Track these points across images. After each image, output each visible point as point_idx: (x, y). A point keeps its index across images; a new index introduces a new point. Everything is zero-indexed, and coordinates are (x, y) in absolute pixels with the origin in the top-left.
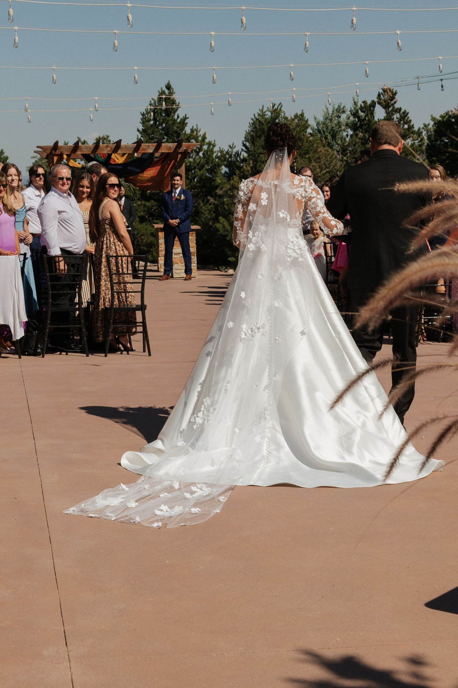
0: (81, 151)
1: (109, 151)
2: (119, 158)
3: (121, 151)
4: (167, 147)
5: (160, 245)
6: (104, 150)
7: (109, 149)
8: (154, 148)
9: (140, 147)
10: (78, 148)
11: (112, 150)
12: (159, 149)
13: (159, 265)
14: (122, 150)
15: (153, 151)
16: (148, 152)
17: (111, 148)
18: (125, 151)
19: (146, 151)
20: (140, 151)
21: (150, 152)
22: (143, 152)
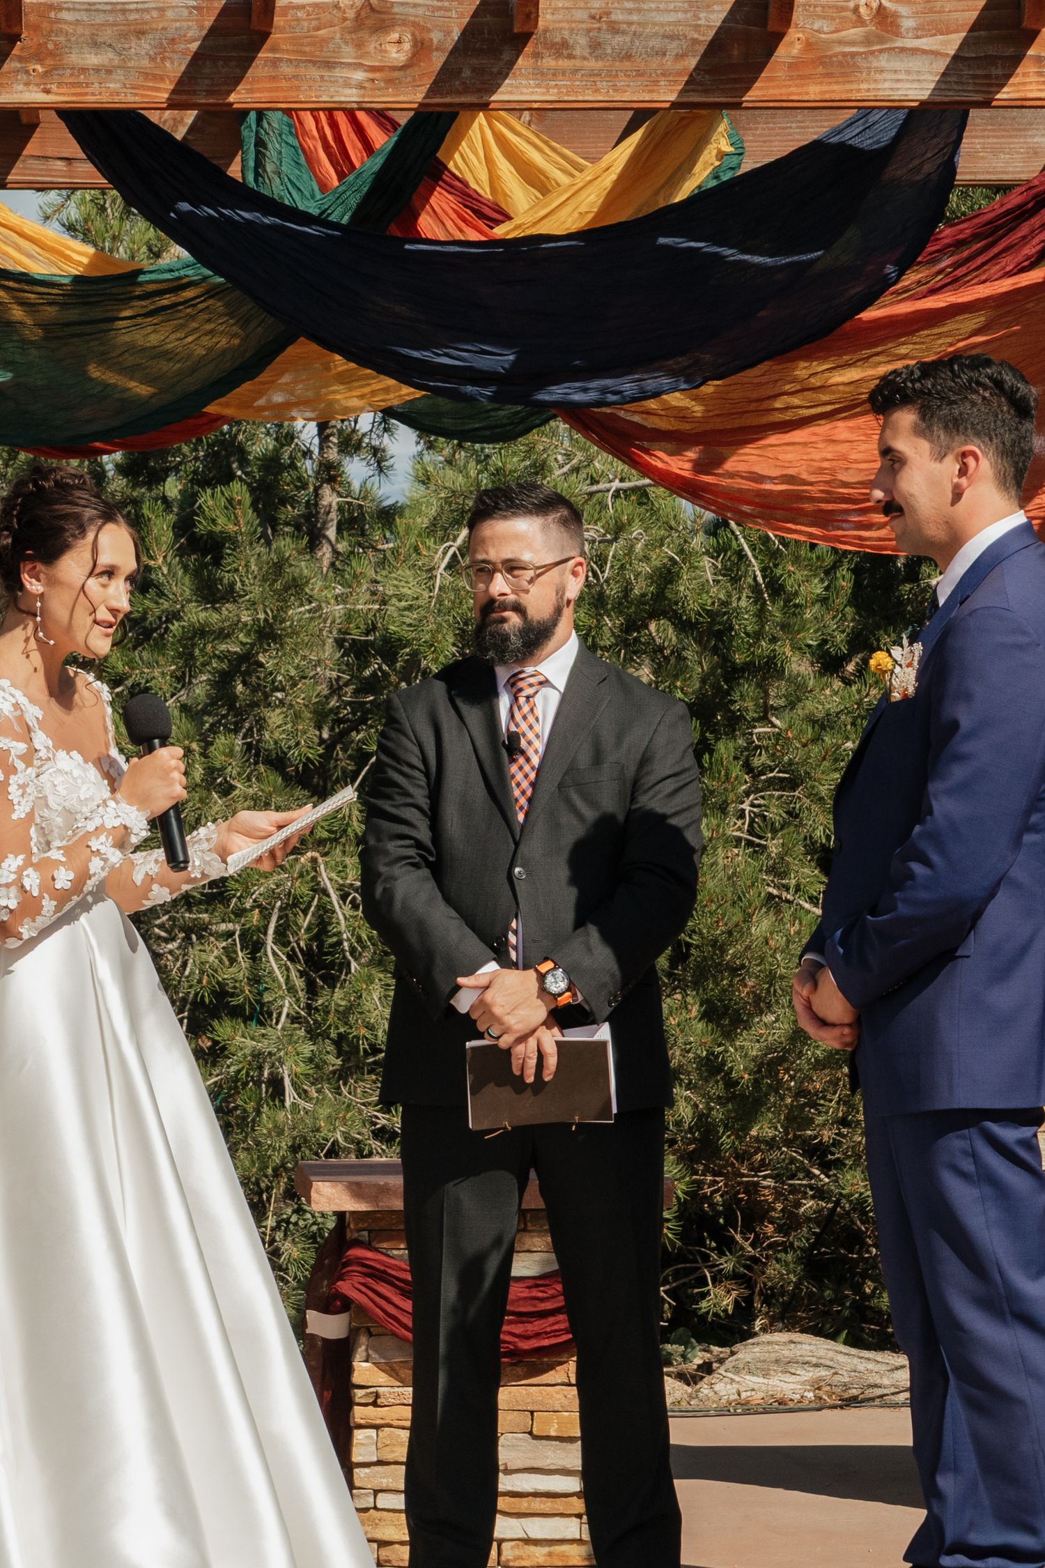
0: (50, 57)
1: (392, 75)
3: (540, 74)
6: (329, 65)
7: (398, 55)
8: (950, 45)
9: (779, 37)
10: (15, 38)
11: (438, 60)
12: (1016, 60)
14: (549, 62)
15: (943, 87)
16: (881, 94)
17: (413, 35)
18: (596, 79)
19: (854, 86)
20: (773, 88)
21: (896, 95)
22: (814, 91)
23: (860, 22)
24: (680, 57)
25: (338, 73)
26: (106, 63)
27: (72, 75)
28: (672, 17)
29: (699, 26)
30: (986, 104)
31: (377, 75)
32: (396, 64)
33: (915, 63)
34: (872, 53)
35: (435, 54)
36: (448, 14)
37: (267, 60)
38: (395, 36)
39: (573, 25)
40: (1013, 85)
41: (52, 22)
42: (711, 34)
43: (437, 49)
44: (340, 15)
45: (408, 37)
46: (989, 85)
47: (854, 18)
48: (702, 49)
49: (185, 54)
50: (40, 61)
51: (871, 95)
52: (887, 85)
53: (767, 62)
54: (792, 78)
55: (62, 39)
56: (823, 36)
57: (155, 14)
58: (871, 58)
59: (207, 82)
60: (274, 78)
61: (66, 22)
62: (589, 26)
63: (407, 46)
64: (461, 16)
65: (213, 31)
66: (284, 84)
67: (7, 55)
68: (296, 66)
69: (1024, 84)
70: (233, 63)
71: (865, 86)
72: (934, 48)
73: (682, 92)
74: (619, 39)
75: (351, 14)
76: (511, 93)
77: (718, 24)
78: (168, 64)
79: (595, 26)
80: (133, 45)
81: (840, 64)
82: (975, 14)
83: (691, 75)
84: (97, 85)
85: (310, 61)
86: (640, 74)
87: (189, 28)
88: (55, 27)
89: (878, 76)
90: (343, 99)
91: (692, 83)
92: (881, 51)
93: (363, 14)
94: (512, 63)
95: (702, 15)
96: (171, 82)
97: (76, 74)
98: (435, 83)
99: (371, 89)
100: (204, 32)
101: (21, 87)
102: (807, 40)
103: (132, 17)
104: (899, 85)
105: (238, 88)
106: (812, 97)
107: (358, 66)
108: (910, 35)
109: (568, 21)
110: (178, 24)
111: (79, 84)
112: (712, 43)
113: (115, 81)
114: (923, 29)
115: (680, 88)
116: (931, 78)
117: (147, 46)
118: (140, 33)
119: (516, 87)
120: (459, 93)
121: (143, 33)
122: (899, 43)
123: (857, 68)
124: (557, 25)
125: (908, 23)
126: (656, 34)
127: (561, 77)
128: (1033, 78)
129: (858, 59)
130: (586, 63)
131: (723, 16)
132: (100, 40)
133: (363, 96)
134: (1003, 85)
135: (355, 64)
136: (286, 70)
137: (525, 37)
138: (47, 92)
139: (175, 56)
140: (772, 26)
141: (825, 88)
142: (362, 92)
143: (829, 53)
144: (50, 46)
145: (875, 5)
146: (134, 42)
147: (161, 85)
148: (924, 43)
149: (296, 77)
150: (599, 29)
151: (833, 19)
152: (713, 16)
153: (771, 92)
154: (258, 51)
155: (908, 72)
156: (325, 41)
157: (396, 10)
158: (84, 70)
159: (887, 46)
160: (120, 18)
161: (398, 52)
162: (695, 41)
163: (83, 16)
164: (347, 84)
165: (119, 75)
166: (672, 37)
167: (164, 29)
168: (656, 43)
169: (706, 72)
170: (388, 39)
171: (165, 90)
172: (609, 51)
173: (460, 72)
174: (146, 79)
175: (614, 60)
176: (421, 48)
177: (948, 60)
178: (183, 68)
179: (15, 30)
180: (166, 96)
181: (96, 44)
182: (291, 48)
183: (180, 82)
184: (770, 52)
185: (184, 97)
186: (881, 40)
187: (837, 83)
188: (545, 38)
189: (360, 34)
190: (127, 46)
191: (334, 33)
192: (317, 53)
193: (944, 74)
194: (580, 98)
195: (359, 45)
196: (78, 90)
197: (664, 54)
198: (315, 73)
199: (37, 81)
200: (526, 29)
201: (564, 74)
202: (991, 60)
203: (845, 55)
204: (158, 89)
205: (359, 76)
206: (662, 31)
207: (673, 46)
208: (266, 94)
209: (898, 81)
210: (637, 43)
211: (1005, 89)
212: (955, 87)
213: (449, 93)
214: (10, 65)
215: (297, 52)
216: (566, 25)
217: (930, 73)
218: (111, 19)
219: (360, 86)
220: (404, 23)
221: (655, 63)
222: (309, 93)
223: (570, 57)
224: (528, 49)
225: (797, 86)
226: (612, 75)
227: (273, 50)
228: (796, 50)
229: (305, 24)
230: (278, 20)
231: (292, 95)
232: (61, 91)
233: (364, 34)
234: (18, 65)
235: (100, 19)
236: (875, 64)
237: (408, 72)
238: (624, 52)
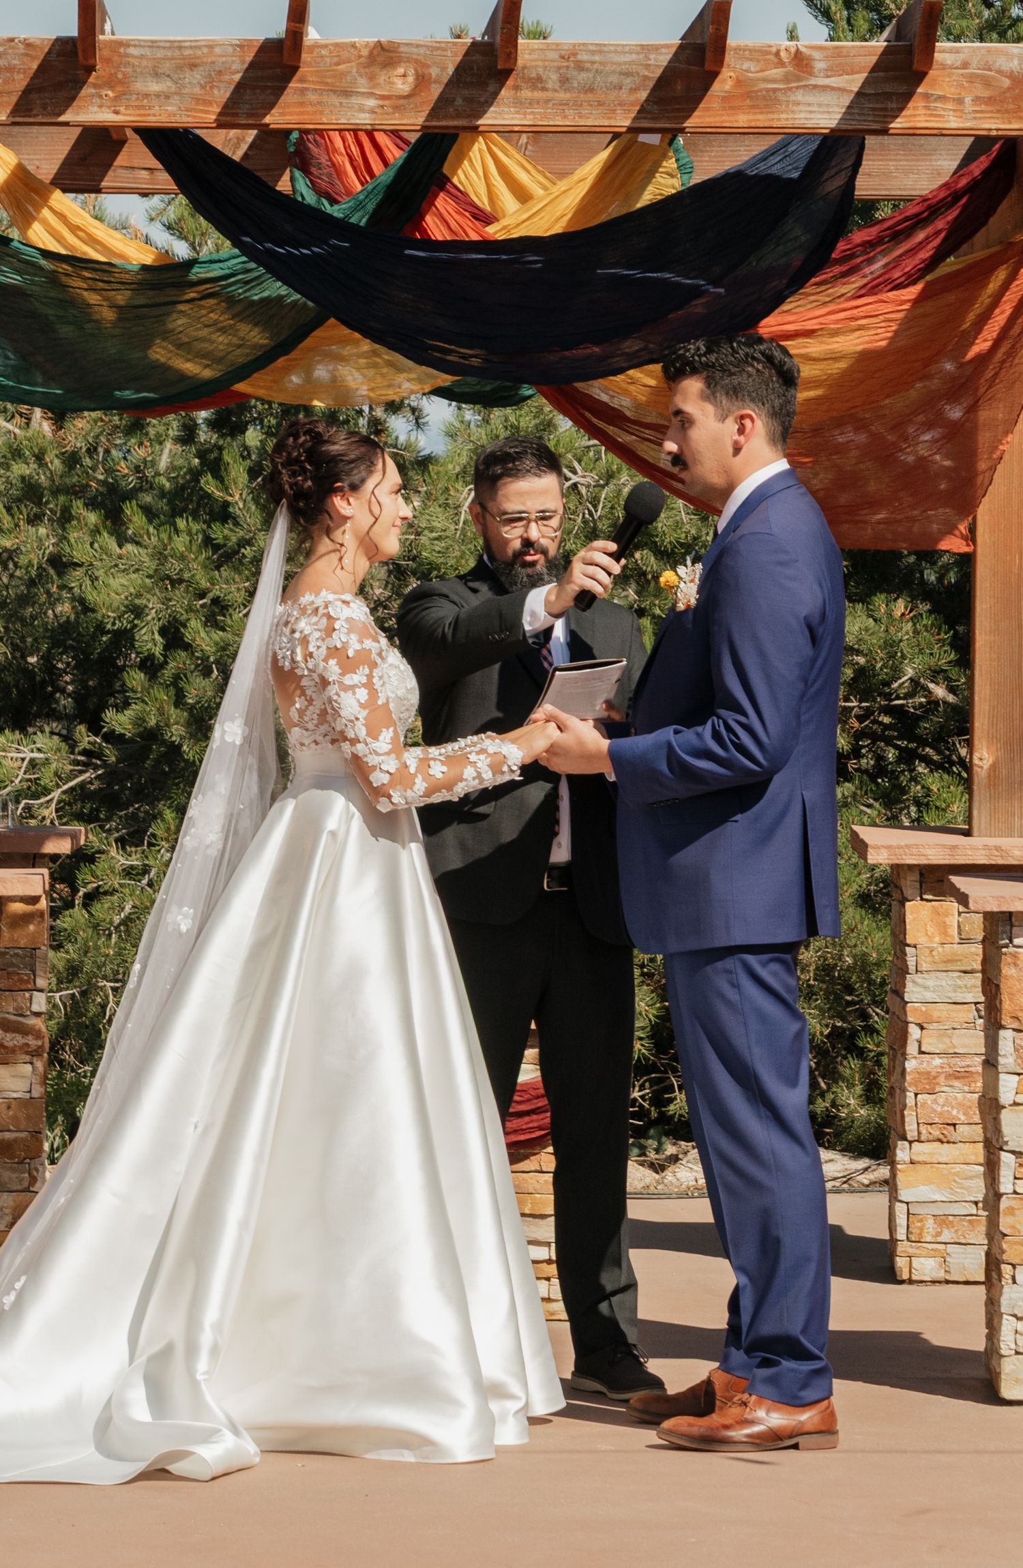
0: (120, 85)
1: (400, 102)
2: (538, 191)
3: (518, 103)
4: (987, 82)
5: (914, 1032)
6: (347, 93)
7: (402, 84)
8: (855, 82)
9: (715, 75)
10: (91, 69)
11: (436, 91)
12: (908, 96)
13: (901, 1220)
14: (526, 93)
15: (848, 117)
16: (798, 123)
17: (416, 70)
18: (565, 107)
19: (776, 116)
20: (709, 116)
21: (810, 124)
22: (742, 120)
23: (781, 64)
24: (633, 90)
25: (355, 100)
26: (165, 90)
27: (137, 99)
28: (627, 58)
29: (649, 65)
30: (884, 132)
31: (386, 102)
32: (402, 93)
33: (826, 98)
34: (790, 89)
35: (433, 85)
36: (445, 53)
37: (296, 89)
38: (401, 71)
39: (547, 63)
40: (906, 116)
41: (121, 56)
42: (658, 73)
43: (435, 82)
44: (356, 53)
45: (411, 72)
46: (885, 116)
47: (776, 60)
48: (651, 84)
49: (229, 83)
50: (112, 88)
51: (789, 123)
52: (802, 115)
53: (704, 96)
54: (724, 109)
55: (129, 70)
56: (750, 75)
57: (205, 50)
58: (789, 93)
59: (247, 106)
60: (302, 104)
61: (136, 57)
62: (560, 64)
63: (411, 79)
64: (455, 55)
65: (252, 65)
66: (310, 109)
67: (84, 83)
68: (321, 95)
69: (915, 116)
70: (269, 92)
71: (784, 116)
72: (841, 85)
73: (635, 119)
74: (584, 75)
75: (365, 52)
76: (495, 118)
77: (665, 64)
78: (216, 91)
79: (565, 64)
80: (187, 76)
81: (764, 98)
82: (874, 59)
83: (642, 106)
84: (157, 108)
85: (331, 90)
86: (600, 104)
87: (233, 62)
88: (124, 60)
89: (795, 108)
90: (358, 122)
91: (643, 112)
92: (797, 88)
93: (375, 52)
94: (496, 94)
95: (652, 56)
96: (218, 106)
97: (141, 98)
98: (433, 109)
99: (382, 114)
100: (246, 66)
101: (95, 109)
102: (737, 78)
103: (187, 52)
104: (812, 116)
105: (273, 111)
106: (741, 125)
107: (371, 95)
108: (822, 74)
109: (542, 60)
110: (224, 59)
111: (143, 107)
112: (660, 80)
113: (172, 105)
114: (832, 70)
115: (633, 115)
116: (837, 110)
117: (198, 77)
118: (193, 66)
119: (500, 113)
120: (453, 118)
121: (195, 66)
122: (813, 81)
123: (778, 102)
124: (533, 63)
125: (820, 65)
126: (614, 72)
127: (536, 106)
128: (924, 112)
129: (779, 94)
130: (556, 94)
131: (669, 57)
132: (160, 71)
133: (375, 119)
134: (897, 117)
135: (368, 93)
136: (312, 97)
137: (507, 73)
138: (117, 113)
139: (221, 85)
140: (708, 66)
141: (751, 117)
142: (373, 116)
143: (756, 89)
144: (120, 76)
145: (793, 50)
146: (188, 73)
147: (210, 109)
148: (833, 81)
149: (320, 103)
150: (568, 67)
151: (758, 61)
152: (661, 58)
153: (707, 119)
154: (289, 81)
155: (820, 105)
156: (343, 74)
157: (402, 49)
158: (147, 96)
159: (803, 83)
160: (177, 53)
161: (403, 84)
162: (646, 78)
163: (147, 52)
164: (361, 109)
165: (175, 100)
166: (627, 74)
167: (213, 63)
168: (614, 79)
169: (654, 103)
170: (395, 73)
171: (213, 113)
172: (576, 85)
173: (453, 100)
174: (197, 104)
175: (580, 92)
176: (422, 81)
177: (853, 95)
178: (228, 95)
179: (91, 62)
180: (214, 117)
181: (157, 74)
182: (316, 79)
183: (225, 107)
184: (707, 87)
185: (228, 119)
186: (798, 79)
187: (761, 113)
188: (523, 74)
189: (372, 69)
190: (182, 76)
191: (352, 67)
192: (338, 84)
193: (849, 107)
194: (552, 123)
195: (372, 78)
196: (142, 112)
197: (621, 88)
198: (335, 100)
199: (109, 104)
200: (508, 66)
201: (538, 103)
202: (887, 96)
203: (768, 90)
204: (207, 112)
205: (371, 103)
206: (619, 69)
207: (628, 81)
208: (295, 117)
209: (811, 112)
210: (599, 79)
211: (899, 120)
212: (858, 117)
213: (445, 117)
214: (86, 91)
215: (321, 82)
216: (540, 63)
217: (838, 106)
218: (169, 54)
219: (372, 112)
220: (409, 60)
221: (613, 95)
222: (330, 116)
223: (544, 89)
224: (510, 82)
225: (729, 115)
226: (578, 105)
227: (302, 81)
228: (728, 86)
229: (328, 60)
230: (305, 56)
231: (317, 118)
232: (128, 112)
233: (376, 69)
234: (93, 91)
235: (160, 54)
236: (792, 98)
237: (412, 100)
238: (587, 86)
